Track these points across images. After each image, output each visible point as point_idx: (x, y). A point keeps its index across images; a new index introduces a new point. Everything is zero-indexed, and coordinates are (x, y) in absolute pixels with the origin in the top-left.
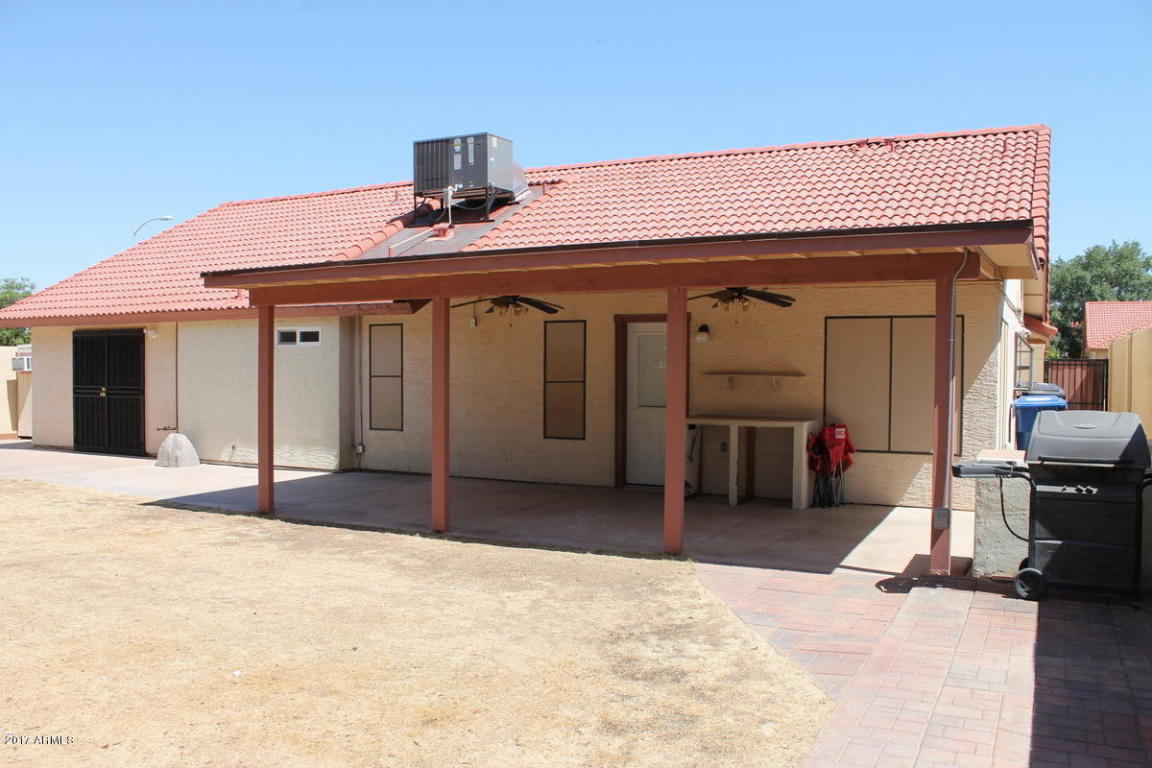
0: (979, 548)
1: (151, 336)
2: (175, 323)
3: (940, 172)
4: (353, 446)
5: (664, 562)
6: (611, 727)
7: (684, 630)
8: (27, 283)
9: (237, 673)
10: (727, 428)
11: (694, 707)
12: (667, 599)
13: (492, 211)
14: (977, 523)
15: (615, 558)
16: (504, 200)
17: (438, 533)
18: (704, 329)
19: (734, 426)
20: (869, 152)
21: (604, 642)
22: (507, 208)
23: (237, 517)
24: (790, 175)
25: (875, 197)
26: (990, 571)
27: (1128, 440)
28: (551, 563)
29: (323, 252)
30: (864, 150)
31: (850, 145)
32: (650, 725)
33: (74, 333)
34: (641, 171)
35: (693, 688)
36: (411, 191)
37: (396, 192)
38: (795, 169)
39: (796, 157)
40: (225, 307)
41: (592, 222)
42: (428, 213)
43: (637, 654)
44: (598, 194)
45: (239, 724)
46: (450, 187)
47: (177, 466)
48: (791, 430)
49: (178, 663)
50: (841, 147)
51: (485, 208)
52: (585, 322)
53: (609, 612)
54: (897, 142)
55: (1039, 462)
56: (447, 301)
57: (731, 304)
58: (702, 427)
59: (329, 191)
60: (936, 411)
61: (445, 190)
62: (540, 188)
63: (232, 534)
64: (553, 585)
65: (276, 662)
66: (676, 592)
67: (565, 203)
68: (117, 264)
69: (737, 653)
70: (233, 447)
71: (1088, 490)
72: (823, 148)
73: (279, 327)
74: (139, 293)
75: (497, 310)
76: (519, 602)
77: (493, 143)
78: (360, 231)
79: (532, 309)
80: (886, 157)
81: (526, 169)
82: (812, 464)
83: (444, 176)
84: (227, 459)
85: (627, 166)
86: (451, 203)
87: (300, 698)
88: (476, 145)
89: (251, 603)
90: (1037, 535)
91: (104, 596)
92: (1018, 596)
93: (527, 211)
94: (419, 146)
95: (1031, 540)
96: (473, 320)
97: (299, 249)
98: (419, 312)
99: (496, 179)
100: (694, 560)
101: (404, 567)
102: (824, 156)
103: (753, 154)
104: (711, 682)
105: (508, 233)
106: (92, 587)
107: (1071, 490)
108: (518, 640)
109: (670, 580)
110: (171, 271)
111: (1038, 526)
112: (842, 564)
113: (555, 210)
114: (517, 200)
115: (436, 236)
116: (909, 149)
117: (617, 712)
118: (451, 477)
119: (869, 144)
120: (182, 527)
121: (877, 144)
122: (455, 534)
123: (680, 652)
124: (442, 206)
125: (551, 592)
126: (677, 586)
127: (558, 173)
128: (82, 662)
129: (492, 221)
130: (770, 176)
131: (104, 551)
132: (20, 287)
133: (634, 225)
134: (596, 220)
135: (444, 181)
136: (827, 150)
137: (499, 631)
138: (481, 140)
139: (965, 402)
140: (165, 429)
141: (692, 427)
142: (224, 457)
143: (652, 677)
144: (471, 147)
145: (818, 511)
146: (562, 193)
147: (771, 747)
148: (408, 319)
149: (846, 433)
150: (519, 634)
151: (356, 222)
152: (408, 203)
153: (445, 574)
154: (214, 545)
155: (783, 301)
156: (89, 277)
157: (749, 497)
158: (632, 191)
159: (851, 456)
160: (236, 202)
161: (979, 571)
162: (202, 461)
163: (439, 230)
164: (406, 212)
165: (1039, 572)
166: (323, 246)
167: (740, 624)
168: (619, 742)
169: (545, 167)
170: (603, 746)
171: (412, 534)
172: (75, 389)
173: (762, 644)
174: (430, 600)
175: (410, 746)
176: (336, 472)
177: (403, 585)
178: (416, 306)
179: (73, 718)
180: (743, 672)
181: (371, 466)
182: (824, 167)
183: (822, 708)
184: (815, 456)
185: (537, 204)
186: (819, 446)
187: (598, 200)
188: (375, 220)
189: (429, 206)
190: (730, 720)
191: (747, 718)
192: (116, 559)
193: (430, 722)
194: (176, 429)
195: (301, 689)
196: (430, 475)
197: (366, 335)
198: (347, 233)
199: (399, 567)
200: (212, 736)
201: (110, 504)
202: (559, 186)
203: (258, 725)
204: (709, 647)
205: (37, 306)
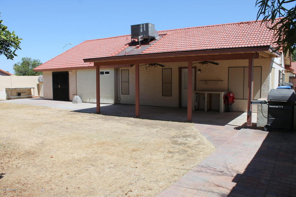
0: (258, 120)
1: (70, 73)
2: (76, 70)
3: (260, 30)
4: (118, 98)
5: (187, 123)
6: (170, 152)
7: (189, 136)
8: (38, 60)
9: (95, 142)
10: (205, 93)
11: (187, 149)
12: (186, 131)
13: (150, 42)
14: (258, 115)
15: (176, 122)
16: (153, 39)
17: (137, 117)
18: (200, 70)
19: (206, 93)
20: (243, 25)
21: (171, 138)
22: (153, 41)
23: (92, 114)
24: (222, 32)
25: (242, 37)
26: (260, 125)
27: (291, 95)
28: (162, 123)
29: (110, 53)
30: (242, 25)
31: (238, 24)
32: (178, 152)
33: (53, 73)
34: (186, 31)
35: (188, 146)
36: (130, 37)
37: (127, 37)
38: (224, 30)
39: (225, 27)
40: (87, 66)
41: (174, 44)
42: (134, 43)
43: (177, 140)
44: (175, 37)
45: (96, 151)
46: (140, 36)
47: (77, 103)
48: (219, 94)
49: (83, 141)
50: (236, 24)
51: (148, 41)
52: (171, 69)
53: (173, 133)
54: (250, 23)
55: (270, 101)
56: (139, 65)
57: (204, 65)
58: (199, 93)
59: (111, 37)
60: (248, 89)
61: (138, 37)
62: (161, 36)
63: (91, 117)
64: (161, 127)
65: (103, 141)
66: (188, 129)
67: (167, 40)
68: (61, 56)
69: (199, 140)
70: (90, 99)
71: (281, 107)
72: (231, 24)
73: (101, 71)
74: (67, 63)
75: (150, 66)
76: (154, 130)
77: (150, 25)
78: (119, 47)
79: (158, 66)
80: (247, 27)
81: (158, 31)
82: (225, 102)
83: (138, 33)
84: (88, 102)
85: (183, 30)
86: (140, 40)
87: (108, 147)
88: (146, 26)
89: (97, 130)
90: (269, 117)
91: (66, 129)
92: (265, 131)
93: (158, 42)
94: (132, 26)
95: (268, 118)
96: (145, 69)
97: (104, 52)
98: (132, 67)
99: (151, 34)
100: (194, 123)
101: (129, 124)
102: (231, 26)
103: (214, 26)
104: (192, 145)
105: (154, 47)
106: (64, 127)
107: (277, 107)
108: (153, 137)
109: (188, 127)
110: (74, 58)
111: (269, 115)
112: (228, 124)
113: (165, 41)
114: (156, 39)
115: (137, 48)
116: (253, 24)
117: (171, 150)
118: (140, 105)
119: (243, 23)
120: (80, 116)
121: (245, 23)
122: (141, 117)
123: (187, 140)
124: (138, 41)
125: (161, 129)
126: (189, 128)
127: (166, 32)
128: (65, 140)
129: (150, 44)
130: (218, 32)
131: (64, 121)
132: (37, 61)
133: (184, 45)
134: (175, 44)
135: (138, 35)
136: (232, 25)
137: (149, 136)
138: (147, 25)
139: (262, 87)
140: (74, 95)
141: (196, 93)
142: (88, 101)
143: (180, 144)
144: (145, 27)
145: (226, 113)
146: (167, 37)
147: (201, 156)
148: (130, 69)
149: (233, 95)
150: (153, 136)
151: (117, 45)
152: (130, 40)
153: (138, 125)
154: (87, 119)
155: (217, 64)
156: (55, 59)
157: (210, 110)
158: (184, 36)
159: (234, 100)
160: (88, 40)
161: (258, 125)
162: (83, 102)
163: (137, 47)
164: (129, 42)
165: (270, 125)
166: (110, 51)
167: (201, 135)
168: (171, 154)
169: (163, 30)
170: (168, 155)
171: (131, 117)
172: (53, 86)
173: (205, 139)
174: (135, 130)
175: (130, 154)
176: (114, 104)
177: (129, 127)
178: (132, 66)
179: (65, 149)
180: (199, 143)
181: (122, 103)
182: (231, 29)
183: (214, 150)
184: (225, 100)
185: (161, 40)
186: (226, 98)
187: (175, 39)
188: (122, 44)
189: (135, 41)
190: (194, 151)
191: (198, 151)
192: (67, 122)
193: (134, 151)
194: (76, 95)
195: (108, 145)
196: (135, 105)
197: (120, 72)
198: (115, 48)
199: (128, 124)
200: (92, 152)
201: (63, 111)
202: (166, 35)
203: (100, 151)
204: (193, 139)
205: (44, 66)
